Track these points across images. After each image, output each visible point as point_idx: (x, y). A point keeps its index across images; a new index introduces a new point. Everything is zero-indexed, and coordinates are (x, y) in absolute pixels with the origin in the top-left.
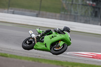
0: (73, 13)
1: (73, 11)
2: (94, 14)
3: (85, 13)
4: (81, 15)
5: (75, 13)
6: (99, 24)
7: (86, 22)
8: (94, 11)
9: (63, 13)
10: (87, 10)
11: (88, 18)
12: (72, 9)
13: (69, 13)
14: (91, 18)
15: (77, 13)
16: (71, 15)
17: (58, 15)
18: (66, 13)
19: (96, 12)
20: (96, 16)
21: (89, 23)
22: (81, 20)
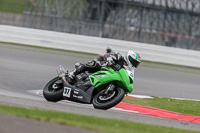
0: (47, 14)
1: (47, 10)
2: (89, 15)
3: (72, 12)
4: (64, 18)
5: (53, 13)
6: (101, 33)
7: (73, 30)
8: (89, 9)
9: (28, 13)
10: (75, 7)
11: (77, 22)
12: (46, 5)
13: (40, 14)
14: (84, 23)
15: (56, 13)
16: (43, 16)
17: (18, 17)
18: (34, 13)
19: (95, 10)
20: (94, 18)
21: (80, 34)
22: (63, 26)
